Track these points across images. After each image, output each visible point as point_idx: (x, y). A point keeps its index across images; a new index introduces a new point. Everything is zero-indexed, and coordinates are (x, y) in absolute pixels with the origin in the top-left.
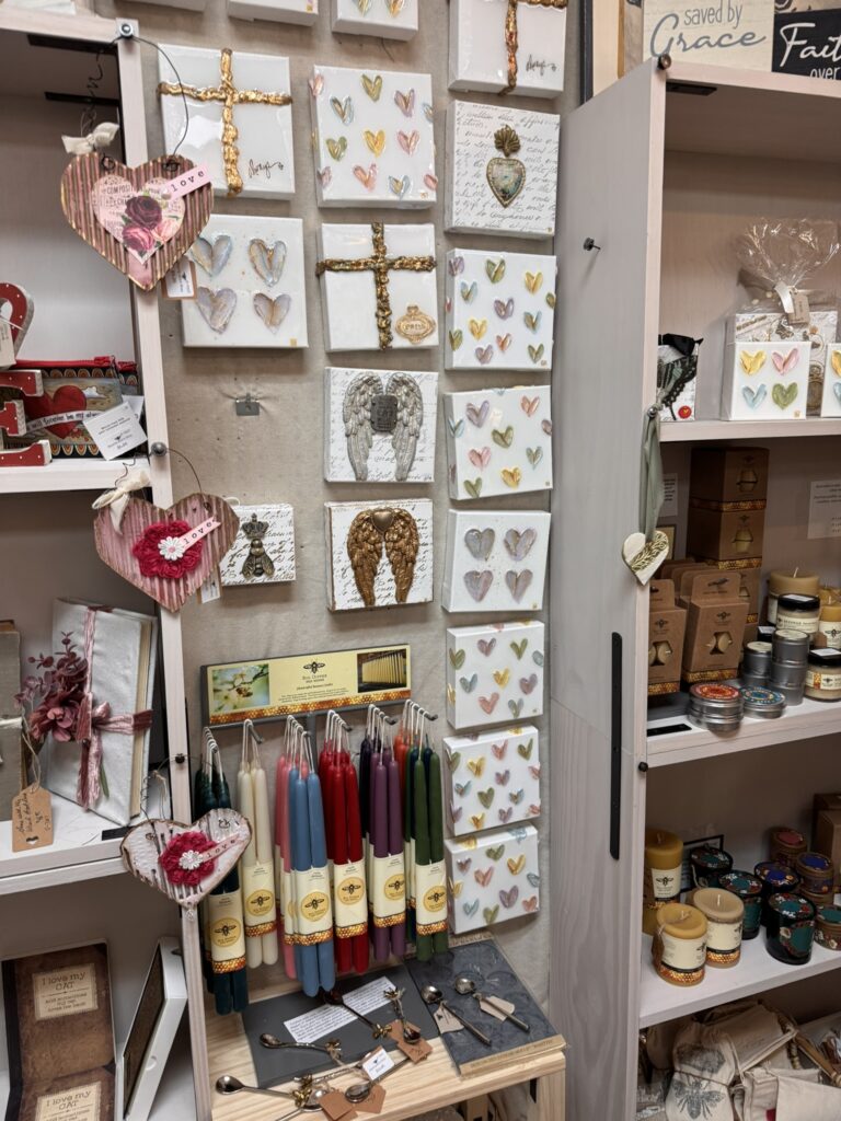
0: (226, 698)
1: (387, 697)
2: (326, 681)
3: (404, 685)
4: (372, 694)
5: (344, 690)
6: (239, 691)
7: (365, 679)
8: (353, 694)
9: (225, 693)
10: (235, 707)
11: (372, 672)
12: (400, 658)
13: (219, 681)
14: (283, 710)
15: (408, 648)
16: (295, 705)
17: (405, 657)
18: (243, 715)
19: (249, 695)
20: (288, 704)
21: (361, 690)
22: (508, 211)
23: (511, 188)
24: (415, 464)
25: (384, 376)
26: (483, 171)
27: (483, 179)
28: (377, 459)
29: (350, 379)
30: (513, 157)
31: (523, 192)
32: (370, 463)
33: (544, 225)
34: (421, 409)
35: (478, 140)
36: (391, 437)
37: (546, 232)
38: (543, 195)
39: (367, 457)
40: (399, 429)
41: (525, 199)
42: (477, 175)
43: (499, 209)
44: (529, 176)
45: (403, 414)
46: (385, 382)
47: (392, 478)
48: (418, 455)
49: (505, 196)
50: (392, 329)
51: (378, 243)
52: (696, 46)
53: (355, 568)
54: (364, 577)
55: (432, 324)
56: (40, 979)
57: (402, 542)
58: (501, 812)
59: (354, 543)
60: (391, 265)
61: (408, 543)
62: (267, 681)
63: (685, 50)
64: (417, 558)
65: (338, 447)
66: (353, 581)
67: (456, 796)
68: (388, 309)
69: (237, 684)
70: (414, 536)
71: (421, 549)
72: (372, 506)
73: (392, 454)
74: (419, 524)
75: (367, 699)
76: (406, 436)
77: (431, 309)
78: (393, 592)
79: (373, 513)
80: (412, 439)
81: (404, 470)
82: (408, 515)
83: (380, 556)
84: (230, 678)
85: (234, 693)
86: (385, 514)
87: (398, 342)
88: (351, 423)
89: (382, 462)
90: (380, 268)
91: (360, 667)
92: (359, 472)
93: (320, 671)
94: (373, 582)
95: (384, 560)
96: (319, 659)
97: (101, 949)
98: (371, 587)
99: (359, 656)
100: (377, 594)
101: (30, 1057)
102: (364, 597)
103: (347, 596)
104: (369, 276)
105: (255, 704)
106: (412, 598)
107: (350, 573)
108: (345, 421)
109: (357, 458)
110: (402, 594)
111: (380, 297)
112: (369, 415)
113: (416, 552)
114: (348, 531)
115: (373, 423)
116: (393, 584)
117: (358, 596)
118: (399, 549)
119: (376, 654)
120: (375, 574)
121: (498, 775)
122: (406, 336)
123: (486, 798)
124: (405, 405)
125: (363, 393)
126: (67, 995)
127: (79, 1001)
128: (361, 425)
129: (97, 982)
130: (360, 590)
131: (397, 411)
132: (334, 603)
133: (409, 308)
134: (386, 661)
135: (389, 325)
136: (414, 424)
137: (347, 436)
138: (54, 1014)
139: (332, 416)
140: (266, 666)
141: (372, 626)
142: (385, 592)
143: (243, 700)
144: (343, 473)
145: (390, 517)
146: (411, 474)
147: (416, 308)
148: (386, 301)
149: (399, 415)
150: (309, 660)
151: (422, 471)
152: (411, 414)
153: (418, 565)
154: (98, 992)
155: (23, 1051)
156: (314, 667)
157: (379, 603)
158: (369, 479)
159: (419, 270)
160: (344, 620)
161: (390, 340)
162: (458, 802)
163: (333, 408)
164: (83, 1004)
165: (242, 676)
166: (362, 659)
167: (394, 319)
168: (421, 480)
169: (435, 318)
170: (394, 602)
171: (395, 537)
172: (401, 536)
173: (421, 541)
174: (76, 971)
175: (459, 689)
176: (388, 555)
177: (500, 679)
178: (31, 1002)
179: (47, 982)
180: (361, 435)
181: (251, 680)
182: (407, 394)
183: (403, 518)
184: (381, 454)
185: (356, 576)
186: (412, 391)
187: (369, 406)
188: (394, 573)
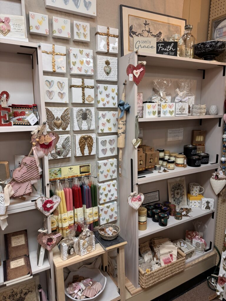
0: (52, 175)
1: (86, 175)
2: (73, 171)
3: (89, 172)
4: (83, 174)
5: (77, 174)
6: (55, 174)
7: (81, 171)
8: (79, 174)
9: (52, 174)
10: (54, 177)
11: (83, 169)
12: (88, 166)
13: (51, 172)
14: (64, 178)
15: (90, 164)
16: (67, 177)
17: (89, 166)
18: (56, 179)
19: (57, 175)
20: (65, 177)
21: (80, 173)
22: (108, 76)
23: (109, 72)
24: (91, 126)
25: (84, 109)
26: (103, 69)
27: (103, 70)
28: (84, 125)
29: (77, 110)
30: (109, 66)
31: (111, 73)
32: (82, 126)
33: (115, 79)
34: (92, 115)
35: (102, 63)
36: (86, 121)
37: (116, 80)
38: (115, 73)
39: (82, 125)
40: (88, 119)
41: (111, 74)
42: (102, 70)
43: (107, 76)
44: (112, 70)
45: (88, 116)
46: (84, 110)
47: (87, 129)
48: (92, 124)
49: (108, 74)
50: (85, 99)
51: (83, 82)
52: (143, 47)
53: (80, 147)
54: (82, 150)
55: (93, 99)
56: (13, 238)
57: (90, 142)
58: (109, 198)
59: (80, 142)
60: (85, 87)
61: (91, 142)
62: (61, 172)
63: (141, 48)
64: (93, 145)
65: (76, 123)
66: (80, 150)
67: (100, 195)
68: (84, 95)
69: (55, 172)
70: (92, 141)
71: (94, 144)
72: (84, 135)
73: (87, 124)
74: (93, 139)
75: (82, 175)
76: (89, 120)
77: (93, 96)
78: (88, 153)
79: (84, 136)
80: (90, 121)
81: (89, 127)
82: (91, 137)
83: (85, 145)
84: (53, 171)
85: (54, 174)
86: (87, 136)
87: (86, 102)
88: (78, 119)
89: (85, 126)
90: (83, 87)
91: (80, 168)
92: (80, 128)
93: (72, 169)
94: (84, 150)
95: (86, 146)
96: (72, 167)
97: (26, 230)
98: (84, 151)
99: (80, 166)
100: (85, 153)
101: (11, 255)
102: (82, 154)
103: (79, 154)
104: (81, 89)
105: (58, 177)
106: (92, 154)
107: (79, 149)
108: (77, 118)
109: (80, 126)
110: (90, 153)
111: (83, 93)
112: (81, 116)
113: (93, 144)
114: (79, 140)
115: (82, 118)
116: (88, 151)
117: (81, 153)
118: (89, 144)
119: (83, 166)
120: (84, 149)
121: (109, 190)
122: (88, 101)
123: (106, 195)
124: (88, 114)
125: (80, 112)
126: (19, 241)
127: (21, 242)
128: (80, 119)
129: (25, 238)
130: (81, 152)
131: (87, 115)
132: (76, 155)
133: (89, 96)
134: (86, 167)
135: (84, 99)
136: (91, 118)
137: (77, 121)
138: (16, 245)
139: (74, 117)
140: (61, 169)
141: (82, 160)
142: (86, 153)
143: (56, 176)
144: (77, 128)
145: (88, 137)
146: (91, 128)
147: (90, 96)
148: (84, 94)
149: (87, 116)
150: (69, 167)
151: (93, 127)
152: (90, 116)
153: (93, 147)
154: (25, 240)
155: (9, 254)
156: (71, 169)
157: (85, 155)
158: (82, 130)
159: (91, 88)
160: (77, 158)
161: (85, 101)
162: (101, 196)
163: (74, 116)
164: (22, 243)
165: (56, 171)
166: (81, 167)
167: (86, 97)
168: (93, 129)
169: (94, 97)
170: (88, 155)
171: (89, 141)
172: (90, 141)
173: (94, 142)
174: (20, 236)
175: (100, 174)
176: (87, 145)
177: (108, 171)
178: (11, 243)
179: (14, 238)
180: (80, 121)
181: (57, 171)
182: (89, 112)
183: (90, 137)
184: (84, 124)
185: (81, 149)
186: (90, 111)
187: (81, 115)
188: (88, 148)
